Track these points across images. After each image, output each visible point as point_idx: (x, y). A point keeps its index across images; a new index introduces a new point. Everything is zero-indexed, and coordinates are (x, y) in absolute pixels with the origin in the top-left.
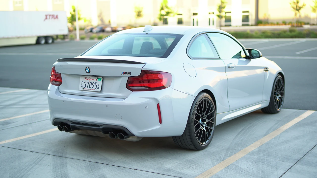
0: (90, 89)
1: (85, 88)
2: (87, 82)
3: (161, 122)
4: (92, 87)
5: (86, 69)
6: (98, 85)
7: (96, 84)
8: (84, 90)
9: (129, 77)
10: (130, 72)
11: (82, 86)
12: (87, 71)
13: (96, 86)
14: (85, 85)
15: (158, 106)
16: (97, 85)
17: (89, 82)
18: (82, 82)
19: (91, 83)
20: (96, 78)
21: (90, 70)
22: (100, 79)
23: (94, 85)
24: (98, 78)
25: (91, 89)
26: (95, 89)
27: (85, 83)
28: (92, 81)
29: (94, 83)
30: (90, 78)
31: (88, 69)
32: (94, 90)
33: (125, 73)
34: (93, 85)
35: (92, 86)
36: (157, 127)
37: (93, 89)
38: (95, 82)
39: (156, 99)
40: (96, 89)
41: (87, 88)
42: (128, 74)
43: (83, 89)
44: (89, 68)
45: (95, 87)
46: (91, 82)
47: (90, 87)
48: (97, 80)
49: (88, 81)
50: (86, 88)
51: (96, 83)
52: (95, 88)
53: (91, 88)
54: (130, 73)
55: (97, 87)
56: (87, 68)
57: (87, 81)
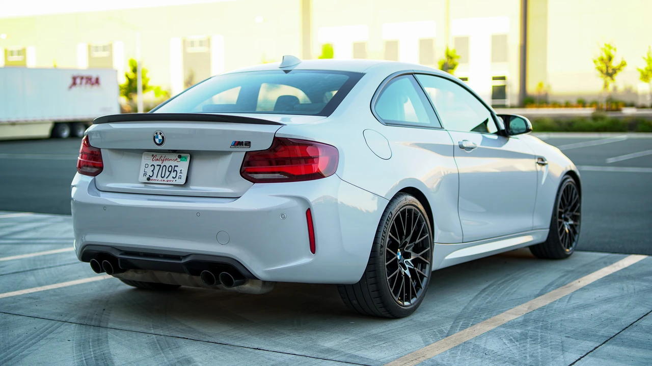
0: (163, 179)
1: (151, 178)
2: (157, 165)
3: (313, 249)
4: (166, 176)
5: (154, 138)
6: (181, 171)
7: (176, 168)
8: (150, 182)
9: (247, 152)
10: (250, 142)
11: (145, 174)
12: (157, 141)
13: (175, 172)
14: (153, 171)
15: (309, 213)
16: (179, 172)
17: (160, 166)
18: (147, 166)
20: (175, 156)
21: (163, 137)
22: (184, 159)
23: (170, 172)
24: (180, 157)
26: (173, 179)
27: (153, 167)
28: (167, 163)
29: (170, 168)
30: (164, 156)
31: (159, 136)
32: (170, 181)
33: (238, 144)
34: (170, 170)
35: (167, 173)
36: (306, 259)
37: (169, 179)
38: (173, 163)
39: (304, 200)
40: (175, 180)
41: (155, 178)
42: (246, 145)
43: (148, 179)
44: (160, 134)
45: (173, 174)
46: (165, 166)
47: (163, 176)
48: (179, 160)
49: (159, 163)
50: (154, 177)
51: (175, 166)
52: (174, 177)
53: (165, 179)
54: (248, 144)
55: (178, 174)
56: (157, 133)
57: (155, 163)
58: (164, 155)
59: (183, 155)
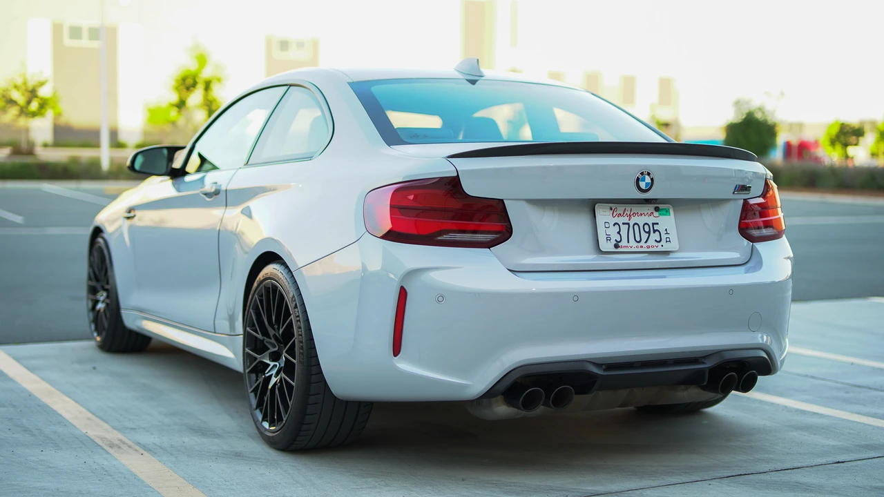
0: (639, 245)
1: (620, 244)
2: (623, 224)
4: (644, 239)
5: (638, 179)
6: (666, 230)
7: (656, 227)
8: (620, 250)
11: (609, 239)
13: (657, 233)
14: (619, 233)
16: (663, 233)
17: (628, 224)
18: (607, 225)
19: (636, 227)
20: (651, 208)
22: (665, 211)
23: (649, 233)
24: (657, 209)
25: (642, 247)
26: (657, 244)
27: (617, 226)
28: (641, 220)
29: (646, 227)
30: (628, 209)
32: (653, 247)
33: (742, 189)
34: (647, 230)
35: (644, 236)
37: (649, 243)
38: (648, 220)
40: (660, 244)
41: (627, 244)
43: (616, 246)
44: (649, 174)
45: (654, 236)
46: (636, 224)
47: (638, 240)
48: (656, 214)
49: (626, 219)
50: (624, 243)
51: (653, 224)
52: (658, 240)
53: (642, 243)
55: (664, 237)
56: (643, 174)
57: (621, 220)
58: (628, 207)
59: (661, 206)
